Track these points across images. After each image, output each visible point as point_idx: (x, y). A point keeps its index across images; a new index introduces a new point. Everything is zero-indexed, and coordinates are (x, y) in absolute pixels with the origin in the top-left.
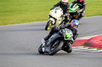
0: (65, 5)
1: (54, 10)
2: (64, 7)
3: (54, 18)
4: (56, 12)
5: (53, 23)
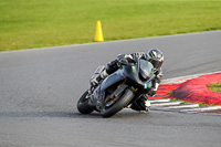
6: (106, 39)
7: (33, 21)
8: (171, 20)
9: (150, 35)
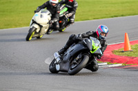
0: (54, 7)
1: (39, 13)
2: (53, 9)
3: (38, 24)
4: (41, 16)
5: (38, 31)
7: (4, 12)
8: (89, 11)
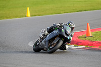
6: (31, 16)
9: (52, 14)
